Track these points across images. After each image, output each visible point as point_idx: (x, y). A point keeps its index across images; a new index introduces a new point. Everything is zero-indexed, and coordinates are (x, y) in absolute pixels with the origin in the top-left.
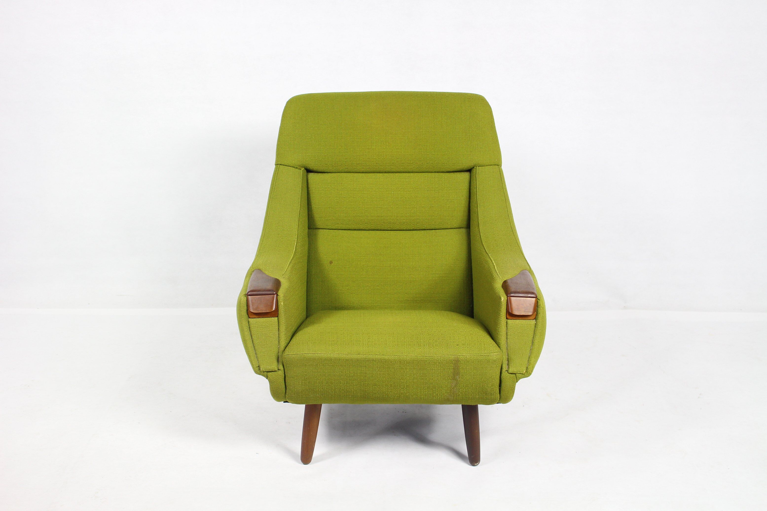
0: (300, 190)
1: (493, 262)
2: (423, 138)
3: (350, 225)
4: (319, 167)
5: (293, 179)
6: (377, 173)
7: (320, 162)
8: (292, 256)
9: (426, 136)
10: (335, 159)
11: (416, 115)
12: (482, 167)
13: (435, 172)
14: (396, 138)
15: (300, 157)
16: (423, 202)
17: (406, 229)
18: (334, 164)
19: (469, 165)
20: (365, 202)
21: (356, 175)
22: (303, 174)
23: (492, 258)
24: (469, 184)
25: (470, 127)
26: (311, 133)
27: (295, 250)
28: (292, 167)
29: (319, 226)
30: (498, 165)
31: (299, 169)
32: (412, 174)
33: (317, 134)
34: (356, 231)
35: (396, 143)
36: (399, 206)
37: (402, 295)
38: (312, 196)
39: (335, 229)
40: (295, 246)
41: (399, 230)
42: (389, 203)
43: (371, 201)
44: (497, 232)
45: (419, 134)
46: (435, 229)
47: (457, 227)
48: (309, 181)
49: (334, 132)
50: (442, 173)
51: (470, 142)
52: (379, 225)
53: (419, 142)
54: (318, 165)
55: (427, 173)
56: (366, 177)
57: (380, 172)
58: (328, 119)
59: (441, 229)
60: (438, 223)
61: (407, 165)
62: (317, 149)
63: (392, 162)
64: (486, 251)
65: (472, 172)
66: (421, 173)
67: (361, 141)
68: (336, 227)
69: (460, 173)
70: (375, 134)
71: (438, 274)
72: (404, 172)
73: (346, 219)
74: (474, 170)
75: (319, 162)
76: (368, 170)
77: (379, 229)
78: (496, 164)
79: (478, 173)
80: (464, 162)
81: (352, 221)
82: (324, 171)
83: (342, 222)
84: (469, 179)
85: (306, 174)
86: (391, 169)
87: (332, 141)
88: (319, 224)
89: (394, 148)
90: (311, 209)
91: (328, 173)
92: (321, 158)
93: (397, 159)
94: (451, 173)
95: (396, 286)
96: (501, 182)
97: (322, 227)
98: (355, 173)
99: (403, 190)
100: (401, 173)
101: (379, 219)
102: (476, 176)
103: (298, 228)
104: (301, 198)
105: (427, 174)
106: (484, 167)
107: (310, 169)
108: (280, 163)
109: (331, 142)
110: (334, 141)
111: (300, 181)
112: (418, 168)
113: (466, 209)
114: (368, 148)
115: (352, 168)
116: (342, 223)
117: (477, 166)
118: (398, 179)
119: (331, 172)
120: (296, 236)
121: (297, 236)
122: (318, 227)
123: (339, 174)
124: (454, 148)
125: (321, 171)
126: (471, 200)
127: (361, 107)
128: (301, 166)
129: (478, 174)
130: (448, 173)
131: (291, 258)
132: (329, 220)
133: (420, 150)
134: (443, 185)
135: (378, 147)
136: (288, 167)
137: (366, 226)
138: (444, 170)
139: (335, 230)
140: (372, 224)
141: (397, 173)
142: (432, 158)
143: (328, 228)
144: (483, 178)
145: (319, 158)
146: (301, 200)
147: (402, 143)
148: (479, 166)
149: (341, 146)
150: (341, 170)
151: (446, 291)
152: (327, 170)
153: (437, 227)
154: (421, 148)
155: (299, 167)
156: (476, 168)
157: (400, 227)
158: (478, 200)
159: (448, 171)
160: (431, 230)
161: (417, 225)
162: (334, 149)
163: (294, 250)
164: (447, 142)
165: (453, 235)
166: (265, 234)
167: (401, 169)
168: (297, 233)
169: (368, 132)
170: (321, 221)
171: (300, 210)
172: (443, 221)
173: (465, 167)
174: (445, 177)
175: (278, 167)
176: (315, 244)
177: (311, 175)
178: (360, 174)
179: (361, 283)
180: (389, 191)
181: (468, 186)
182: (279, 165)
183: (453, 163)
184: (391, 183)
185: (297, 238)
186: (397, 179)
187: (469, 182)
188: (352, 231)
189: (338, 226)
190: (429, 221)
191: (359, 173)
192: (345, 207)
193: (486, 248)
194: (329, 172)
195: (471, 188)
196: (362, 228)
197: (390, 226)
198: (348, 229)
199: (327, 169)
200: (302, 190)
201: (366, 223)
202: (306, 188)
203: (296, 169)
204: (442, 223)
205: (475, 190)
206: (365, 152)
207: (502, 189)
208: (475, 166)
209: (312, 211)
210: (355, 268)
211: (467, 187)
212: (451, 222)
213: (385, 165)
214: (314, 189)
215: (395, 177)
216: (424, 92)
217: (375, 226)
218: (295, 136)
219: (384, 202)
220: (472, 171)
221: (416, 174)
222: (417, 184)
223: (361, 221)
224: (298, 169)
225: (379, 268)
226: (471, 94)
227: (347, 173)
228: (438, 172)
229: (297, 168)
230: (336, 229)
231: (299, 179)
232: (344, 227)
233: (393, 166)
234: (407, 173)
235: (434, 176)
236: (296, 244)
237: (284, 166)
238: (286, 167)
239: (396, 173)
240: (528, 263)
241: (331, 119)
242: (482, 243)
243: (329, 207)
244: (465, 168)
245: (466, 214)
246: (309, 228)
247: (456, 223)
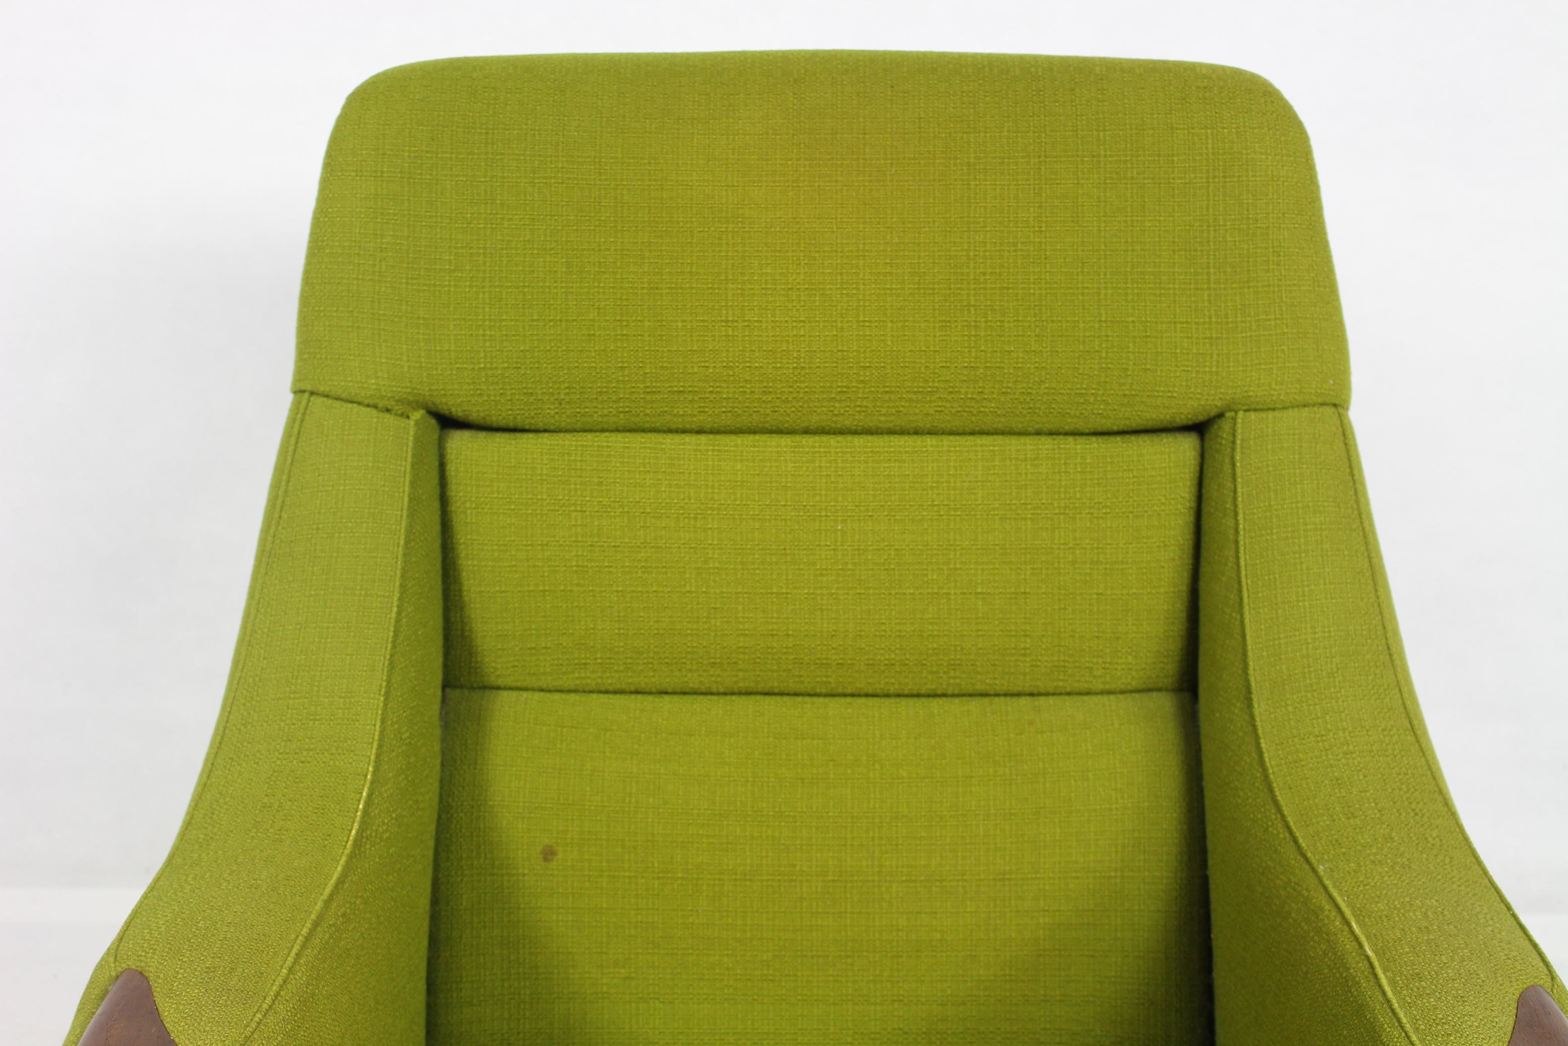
0: (401, 516)
1: (1354, 925)
2: (984, 274)
3: (642, 671)
4: (496, 405)
5: (370, 464)
6: (766, 433)
7: (497, 383)
8: (339, 869)
9: (1002, 266)
10: (568, 368)
11: (955, 165)
12: (1263, 415)
13: (1038, 433)
14: (857, 274)
15: (401, 360)
16: (982, 569)
17: (900, 692)
18: (567, 394)
19: (1203, 403)
20: (711, 571)
21: (669, 441)
22: (417, 440)
23: (1341, 895)
24: (1194, 490)
25: (1209, 226)
26: (456, 248)
27: (361, 831)
28: (368, 406)
29: (499, 676)
30: (1335, 405)
31: (402, 415)
32: (930, 441)
33: (485, 248)
34: (667, 698)
35: (861, 297)
36: (869, 588)
37: (878, 1008)
38: (463, 536)
39: (570, 691)
40: (361, 807)
41: (867, 695)
42: (821, 575)
43: (740, 567)
44: (1341, 733)
45: (968, 256)
46: (1031, 695)
47: (1134, 684)
48: (451, 469)
49: (567, 242)
50: (1070, 439)
51: (1209, 295)
52: (773, 671)
53: (968, 294)
54: (489, 396)
55: (1001, 437)
56: (713, 450)
57: (780, 432)
58: (539, 178)
59: (1060, 694)
60: (1046, 667)
61: (911, 400)
62: (484, 320)
63: (840, 384)
64: (1296, 841)
65: (1207, 436)
66: (972, 438)
67: (694, 286)
68: (578, 682)
69: (1155, 438)
70: (761, 251)
71: (1048, 911)
72: (891, 432)
73: (622, 644)
74: (1225, 425)
75: (493, 383)
76: (727, 420)
77: (776, 691)
78: (1327, 400)
79: (1242, 440)
80: (1176, 389)
81: (651, 655)
82: (520, 425)
83: (601, 658)
84: (1198, 468)
85: (436, 436)
86: (834, 419)
87: (555, 282)
88: (496, 669)
89: (848, 322)
90: (461, 596)
91: (537, 431)
92: (503, 362)
93: (862, 373)
94: (1112, 439)
95: (852, 965)
96: (1351, 484)
97: (509, 682)
98: (665, 432)
99: (886, 513)
100: (882, 434)
101: (773, 648)
102: (1233, 458)
103: (385, 705)
104: (405, 555)
105: (999, 439)
106: (1271, 415)
107: (451, 413)
108: (309, 388)
109: (549, 287)
110: (563, 285)
111: (402, 474)
112: (958, 412)
113: (1180, 607)
114: (727, 321)
115: (648, 411)
116: (601, 664)
117: (1239, 410)
118: (866, 462)
119: (552, 427)
120: (374, 751)
121: (380, 746)
122: (493, 680)
123: (589, 436)
124: (1133, 322)
125: (504, 422)
126: (1205, 569)
127: (695, 122)
128: (410, 403)
129: (1242, 448)
130: (1100, 439)
131: (328, 890)
132: (544, 651)
133: (973, 333)
134: (1075, 493)
135: (774, 316)
136: (350, 405)
137: (712, 676)
138: (1081, 425)
139: (572, 695)
140: (741, 670)
141: (861, 433)
142: (1029, 368)
143: (537, 685)
144: (1268, 466)
145: (495, 365)
146: (405, 562)
147: (889, 299)
148: (1246, 411)
149: (598, 309)
150: (600, 420)
151: (1086, 993)
152: (533, 417)
153: (1041, 685)
154: (976, 321)
155: (399, 408)
156: (1234, 419)
157: (870, 680)
158: (1246, 570)
159: (1100, 429)
160: (1015, 699)
161: (952, 675)
162: (566, 321)
163: (354, 832)
164: (1099, 294)
165: (1116, 726)
166: (227, 731)
167: (881, 415)
168: (377, 733)
169: (728, 244)
170: (505, 652)
171: (399, 613)
172: (1071, 660)
173: (1182, 413)
174: (1082, 458)
175: (304, 402)
176: (476, 763)
177: (458, 441)
178: (687, 438)
179: (688, 949)
180: (820, 521)
181: (1193, 498)
182: (306, 395)
183: (1125, 395)
184: (832, 482)
185: (378, 756)
186: (859, 462)
187: (1196, 482)
188: (650, 698)
189: (583, 675)
190: (1007, 659)
191: (684, 431)
192: (617, 591)
193: (1294, 823)
194: (540, 426)
195: (1206, 509)
196: (693, 685)
197: (824, 679)
198: (633, 688)
199: (533, 414)
200: (412, 514)
201: (714, 663)
202: (437, 505)
203: (387, 415)
204: (1064, 667)
205: (1231, 523)
206: (710, 339)
207: (1358, 521)
208: (1230, 410)
209: (462, 609)
210: (659, 878)
211: (1188, 504)
212: (1108, 665)
213: (806, 398)
214: (474, 506)
215: (851, 452)
216: (990, 54)
217: (758, 676)
218: (380, 261)
219: (799, 569)
220: (1213, 430)
221: (947, 441)
222: (955, 489)
223: (689, 656)
224: (396, 414)
225: (773, 880)
226: (1213, 68)
227: (628, 434)
228: (1051, 433)
229: (388, 410)
230: (575, 691)
231: (401, 465)
232: (610, 681)
233: (843, 405)
234: (906, 438)
235: (1033, 450)
236: (370, 796)
237: (330, 401)
238: (338, 404)
239: (855, 433)
240: (1535, 946)
241: (551, 178)
242: (1271, 790)
243: (544, 591)
244: (1183, 417)
245: (1178, 627)
246: (446, 685)
247: (1129, 669)
